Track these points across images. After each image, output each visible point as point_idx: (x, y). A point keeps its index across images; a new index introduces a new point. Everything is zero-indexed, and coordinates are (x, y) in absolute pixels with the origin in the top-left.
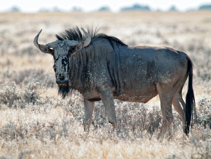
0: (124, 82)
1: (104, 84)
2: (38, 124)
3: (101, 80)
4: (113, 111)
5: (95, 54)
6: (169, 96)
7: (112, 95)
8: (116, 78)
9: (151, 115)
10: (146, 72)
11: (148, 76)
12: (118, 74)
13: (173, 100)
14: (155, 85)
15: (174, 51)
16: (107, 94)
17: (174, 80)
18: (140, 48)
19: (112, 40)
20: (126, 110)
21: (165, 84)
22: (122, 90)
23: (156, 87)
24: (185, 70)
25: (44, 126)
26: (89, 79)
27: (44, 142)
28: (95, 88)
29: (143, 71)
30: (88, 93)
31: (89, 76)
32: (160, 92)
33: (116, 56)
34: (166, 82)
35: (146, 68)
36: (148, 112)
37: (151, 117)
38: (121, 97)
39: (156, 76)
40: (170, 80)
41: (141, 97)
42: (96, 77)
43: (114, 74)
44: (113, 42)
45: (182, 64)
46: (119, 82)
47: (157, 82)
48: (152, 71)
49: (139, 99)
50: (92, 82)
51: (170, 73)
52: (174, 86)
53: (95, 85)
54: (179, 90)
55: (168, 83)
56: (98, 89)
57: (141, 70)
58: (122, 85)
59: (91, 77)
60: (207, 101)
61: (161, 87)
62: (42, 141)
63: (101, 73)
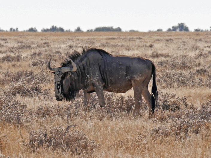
0: (111, 79)
1: (97, 81)
2: (58, 107)
3: (96, 78)
4: (103, 99)
5: (89, 62)
6: (140, 89)
7: (102, 88)
8: (105, 76)
9: (127, 101)
10: (125, 73)
11: (126, 75)
12: (106, 74)
13: (143, 91)
14: (131, 81)
15: (143, 59)
16: (99, 88)
17: (143, 78)
18: (120, 56)
19: (101, 52)
20: (110, 98)
21: (137, 81)
22: (110, 85)
23: (131, 83)
24: (151, 72)
25: (62, 108)
26: (88, 79)
27: (64, 119)
28: (91, 84)
29: (123, 72)
30: (87, 88)
31: (87, 77)
32: (134, 86)
33: (104, 62)
34: (138, 79)
35: (125, 70)
36: (124, 99)
37: (127, 103)
38: (109, 89)
39: (131, 76)
40: (140, 78)
41: (121, 89)
42: (92, 77)
43: (104, 74)
44: (101, 53)
45: (148, 68)
46: (107, 79)
47: (132, 79)
48: (129, 72)
49: (120, 91)
50: (90, 80)
51: (140, 74)
52: (143, 82)
53: (92, 82)
54: (146, 85)
55: (140, 80)
56: (93, 85)
57: (122, 72)
58: (109, 81)
59: (89, 78)
60: (161, 92)
61: (135, 82)
62: (62, 118)
63: (96, 74)
